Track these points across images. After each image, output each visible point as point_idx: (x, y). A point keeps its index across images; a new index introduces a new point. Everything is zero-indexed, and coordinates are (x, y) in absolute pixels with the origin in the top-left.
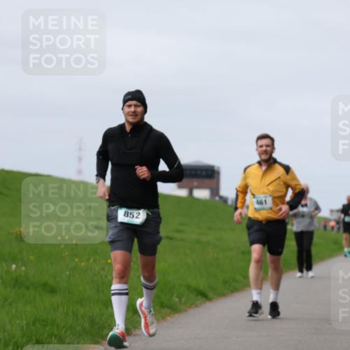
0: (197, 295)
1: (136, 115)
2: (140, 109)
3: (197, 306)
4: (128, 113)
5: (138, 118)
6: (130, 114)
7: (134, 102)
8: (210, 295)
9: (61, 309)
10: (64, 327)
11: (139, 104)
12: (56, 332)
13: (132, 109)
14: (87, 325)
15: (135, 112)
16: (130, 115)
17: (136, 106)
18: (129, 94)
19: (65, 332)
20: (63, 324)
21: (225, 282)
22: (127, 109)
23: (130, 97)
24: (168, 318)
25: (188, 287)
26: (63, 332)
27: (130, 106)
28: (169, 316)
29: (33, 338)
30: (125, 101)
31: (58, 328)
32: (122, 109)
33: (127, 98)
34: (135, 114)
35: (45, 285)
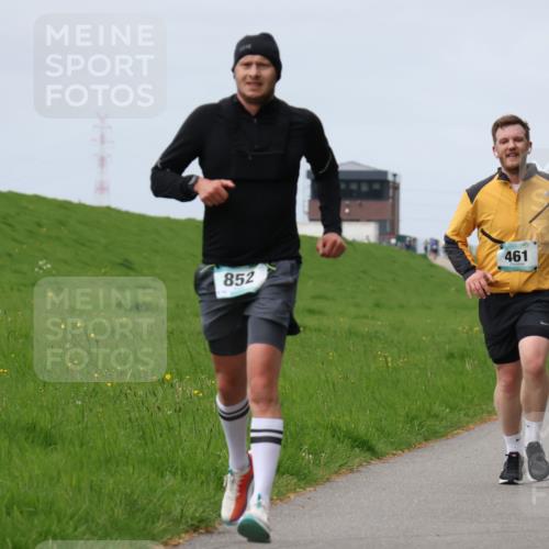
0: (353, 447)
1: (260, 84)
2: (267, 72)
3: (352, 471)
4: (244, 78)
5: (264, 89)
6: (249, 80)
7: (257, 58)
8: (380, 446)
9: (65, 479)
10: (71, 518)
11: (266, 61)
12: (55, 528)
13: (253, 71)
14: (120, 513)
15: (257, 77)
16: (249, 83)
17: (259, 65)
18: (247, 40)
19: (76, 529)
20: (69, 511)
21: (410, 419)
22: (241, 71)
23: (249, 46)
24: (292, 496)
25: (334, 430)
26: (71, 530)
27: (248, 65)
28: (294, 491)
29: (8, 540)
30: (239, 55)
31: (59, 521)
32: (233, 70)
33: (242, 49)
34: (257, 80)
35: (31, 429)
